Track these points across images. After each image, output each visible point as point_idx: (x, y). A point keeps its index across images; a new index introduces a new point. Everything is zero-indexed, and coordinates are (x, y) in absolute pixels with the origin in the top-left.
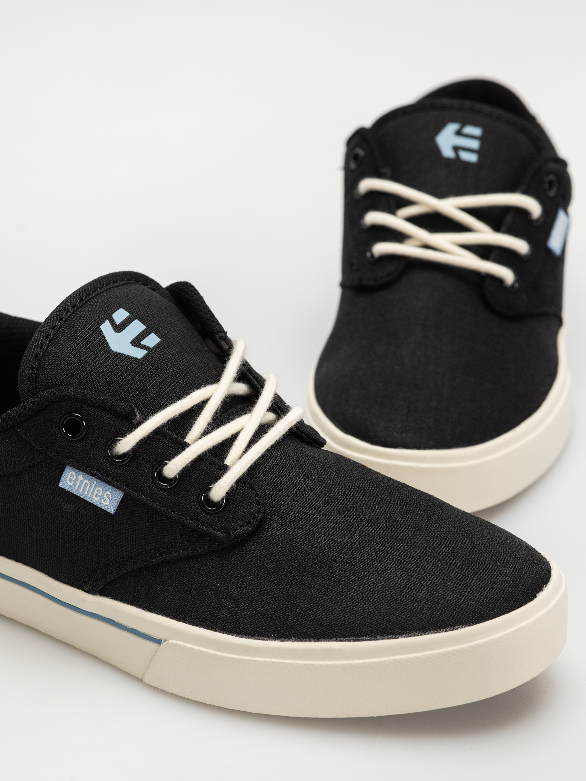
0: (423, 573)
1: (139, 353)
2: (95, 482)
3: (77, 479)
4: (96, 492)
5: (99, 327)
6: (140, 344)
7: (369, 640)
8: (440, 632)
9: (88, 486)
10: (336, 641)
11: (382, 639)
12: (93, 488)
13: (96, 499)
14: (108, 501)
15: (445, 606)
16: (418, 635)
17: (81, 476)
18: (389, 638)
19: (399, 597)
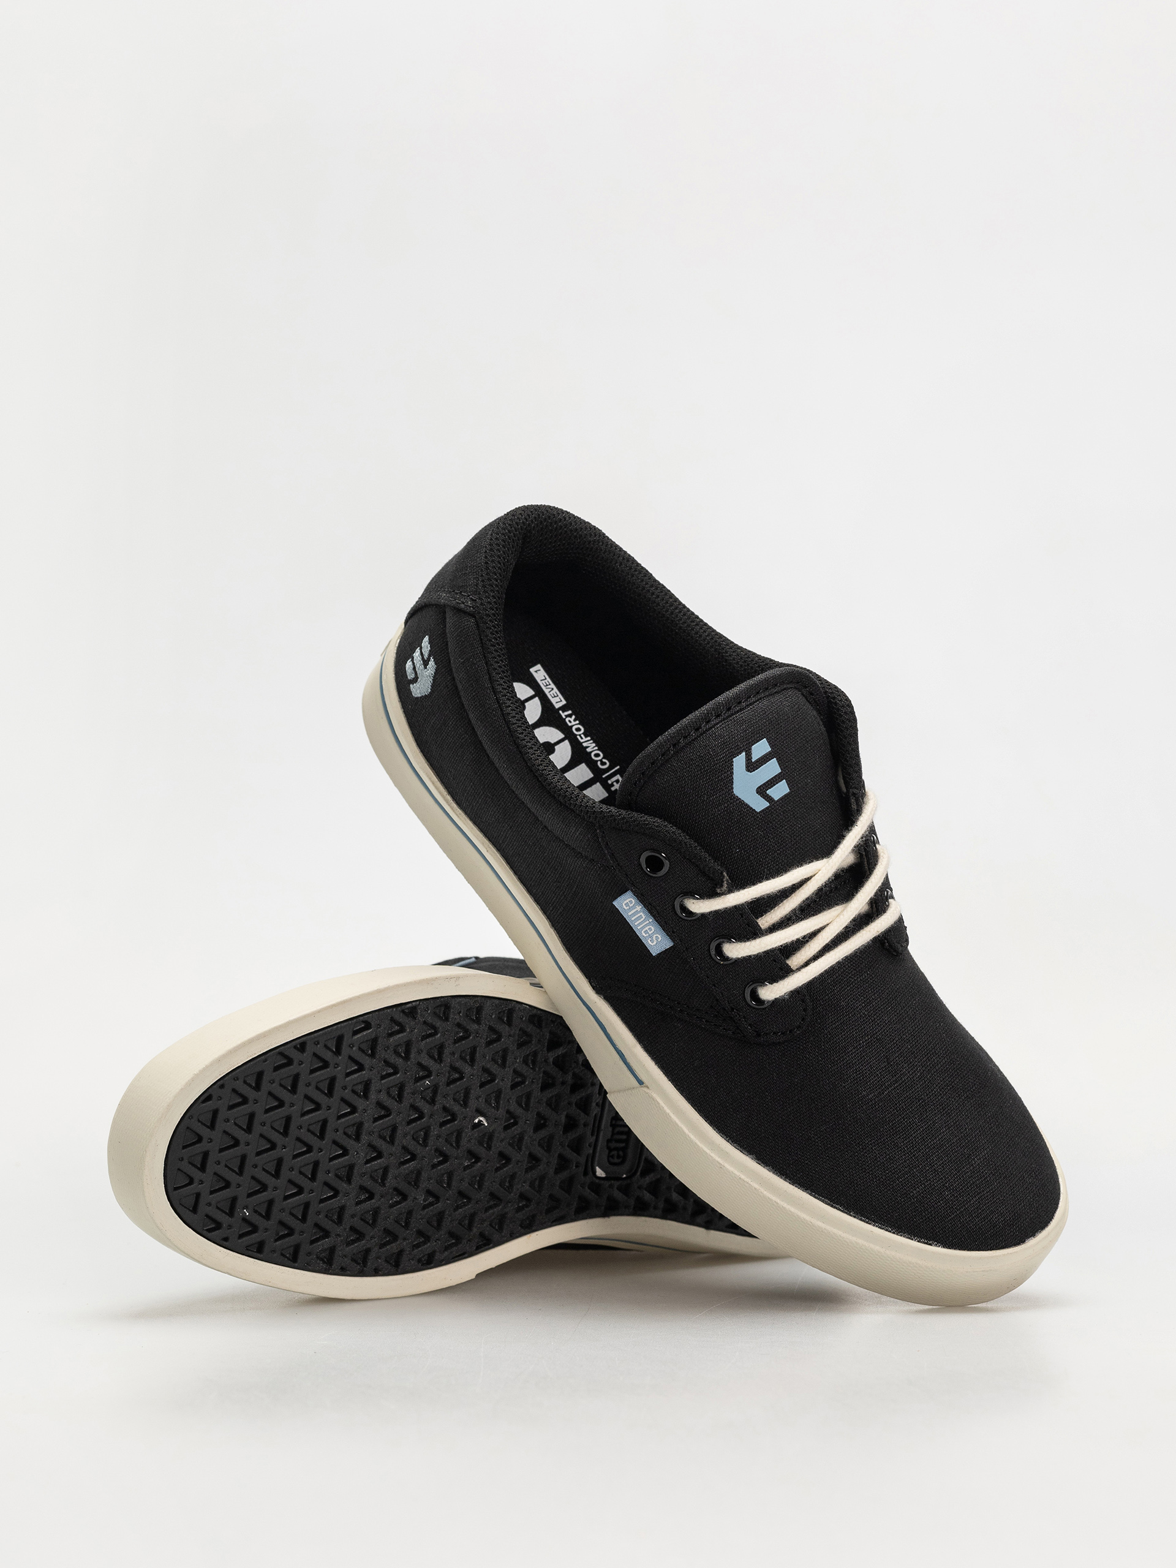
0: (928, 1168)
1: (759, 804)
2: (651, 920)
3: (634, 906)
4: (647, 928)
5: (732, 759)
6: (766, 793)
7: (842, 1211)
8: (913, 1240)
9: (642, 919)
10: (810, 1194)
11: (855, 1217)
12: (645, 923)
13: (644, 934)
14: (655, 943)
15: (931, 1216)
16: (890, 1232)
17: (639, 907)
18: (861, 1220)
19: (892, 1183)
